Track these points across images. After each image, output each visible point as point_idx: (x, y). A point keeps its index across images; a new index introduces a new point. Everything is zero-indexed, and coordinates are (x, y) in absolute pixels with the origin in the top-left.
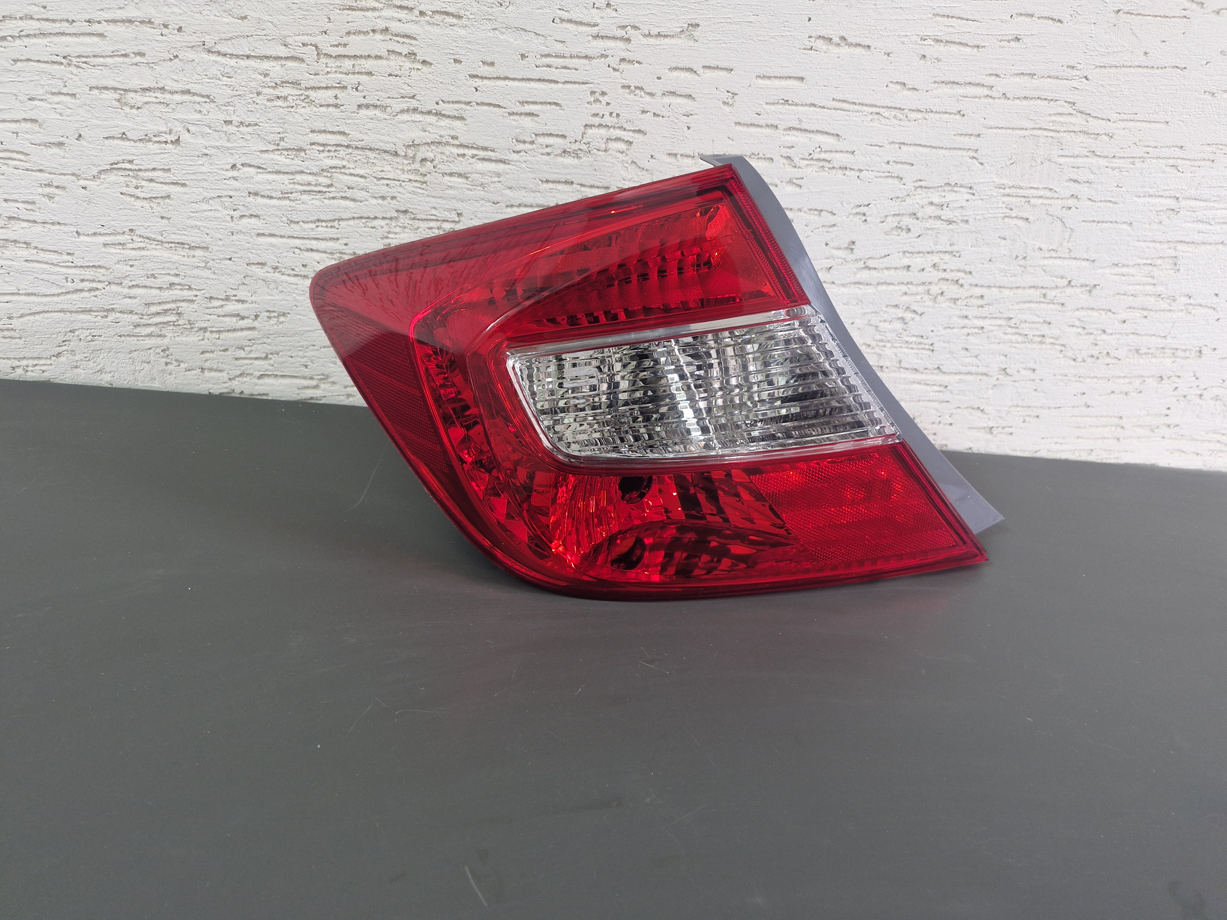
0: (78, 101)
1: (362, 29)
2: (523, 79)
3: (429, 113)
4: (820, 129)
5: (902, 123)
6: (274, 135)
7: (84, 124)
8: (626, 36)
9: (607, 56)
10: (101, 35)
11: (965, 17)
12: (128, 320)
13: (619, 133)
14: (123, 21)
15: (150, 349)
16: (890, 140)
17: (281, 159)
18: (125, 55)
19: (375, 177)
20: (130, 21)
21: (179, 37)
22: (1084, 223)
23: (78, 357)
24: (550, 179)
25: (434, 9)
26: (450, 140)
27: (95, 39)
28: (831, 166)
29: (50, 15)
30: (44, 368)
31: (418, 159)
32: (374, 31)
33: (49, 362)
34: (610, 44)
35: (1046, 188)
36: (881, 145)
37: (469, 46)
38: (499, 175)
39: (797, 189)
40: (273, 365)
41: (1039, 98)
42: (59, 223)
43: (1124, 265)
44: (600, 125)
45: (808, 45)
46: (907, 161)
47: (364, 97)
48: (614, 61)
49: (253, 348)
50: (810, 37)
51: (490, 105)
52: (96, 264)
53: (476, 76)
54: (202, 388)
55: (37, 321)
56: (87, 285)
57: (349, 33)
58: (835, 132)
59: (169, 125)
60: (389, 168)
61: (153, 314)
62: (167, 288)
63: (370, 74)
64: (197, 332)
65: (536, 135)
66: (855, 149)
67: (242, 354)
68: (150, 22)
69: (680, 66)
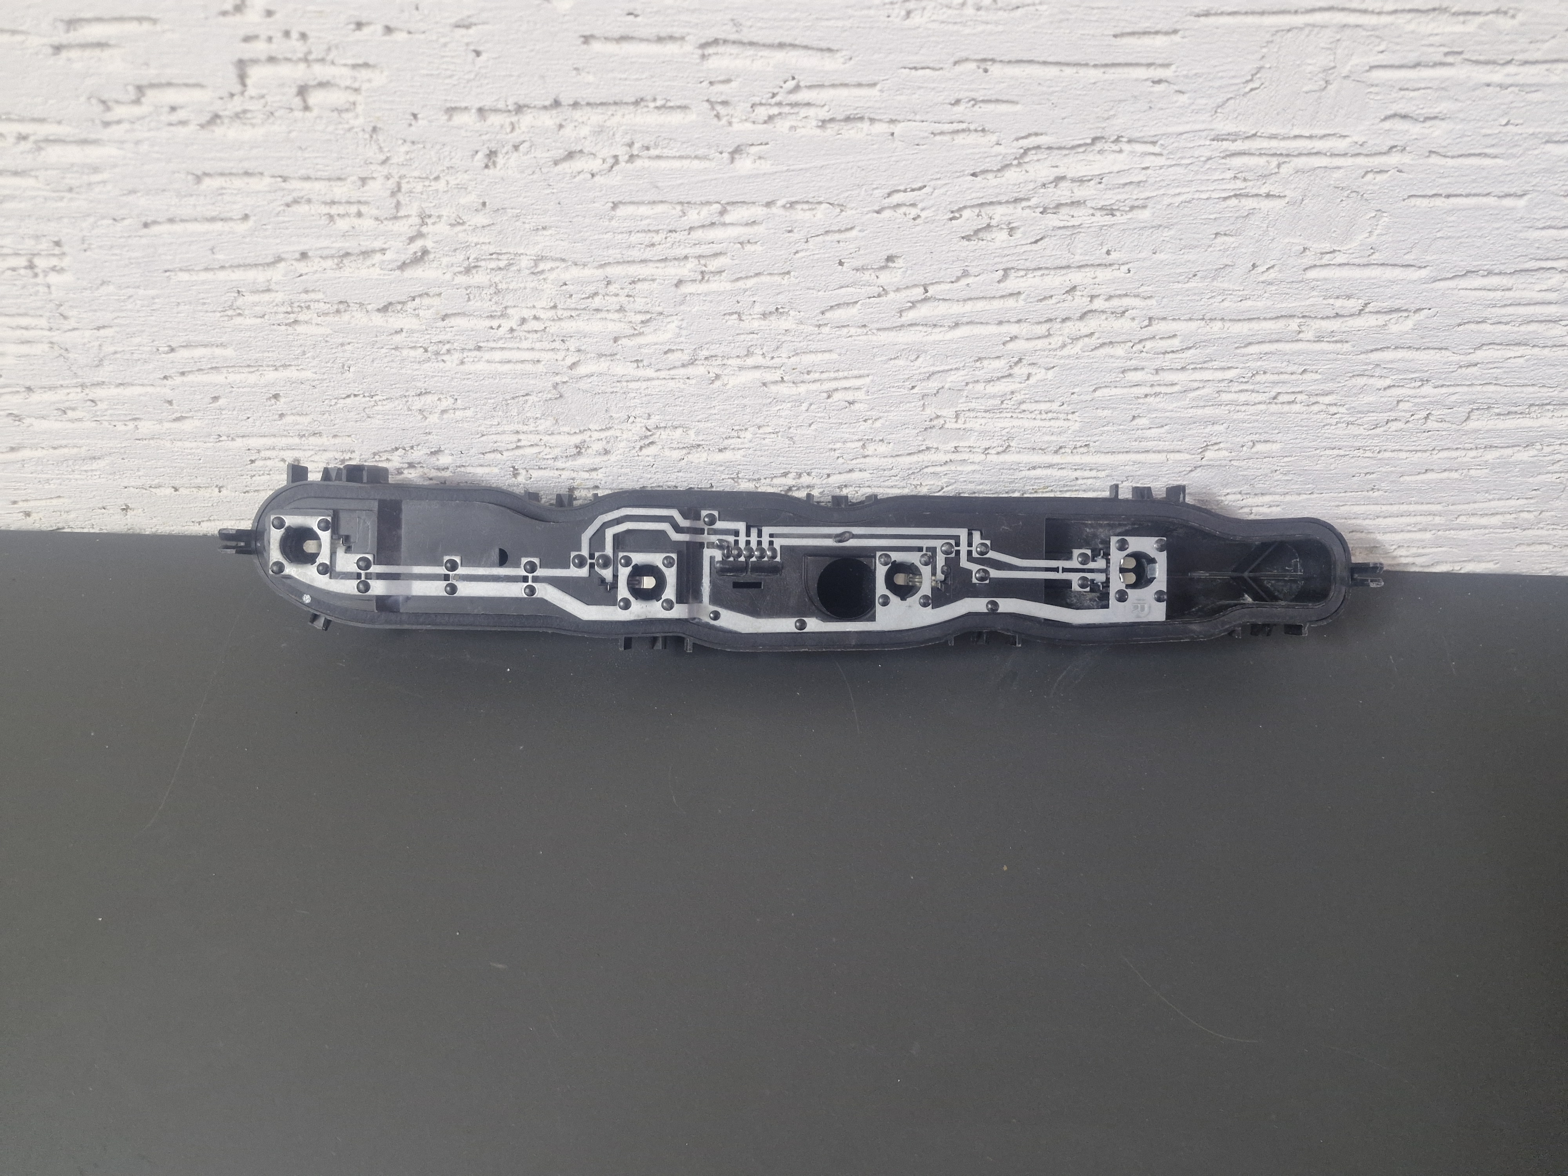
4: (788, 40)
22: (1413, 201)
28: (828, 116)
35: (1334, 135)
36: (938, 66)
43: (1490, 273)
46: (1005, 98)
58: (824, 45)
66: (876, 78)
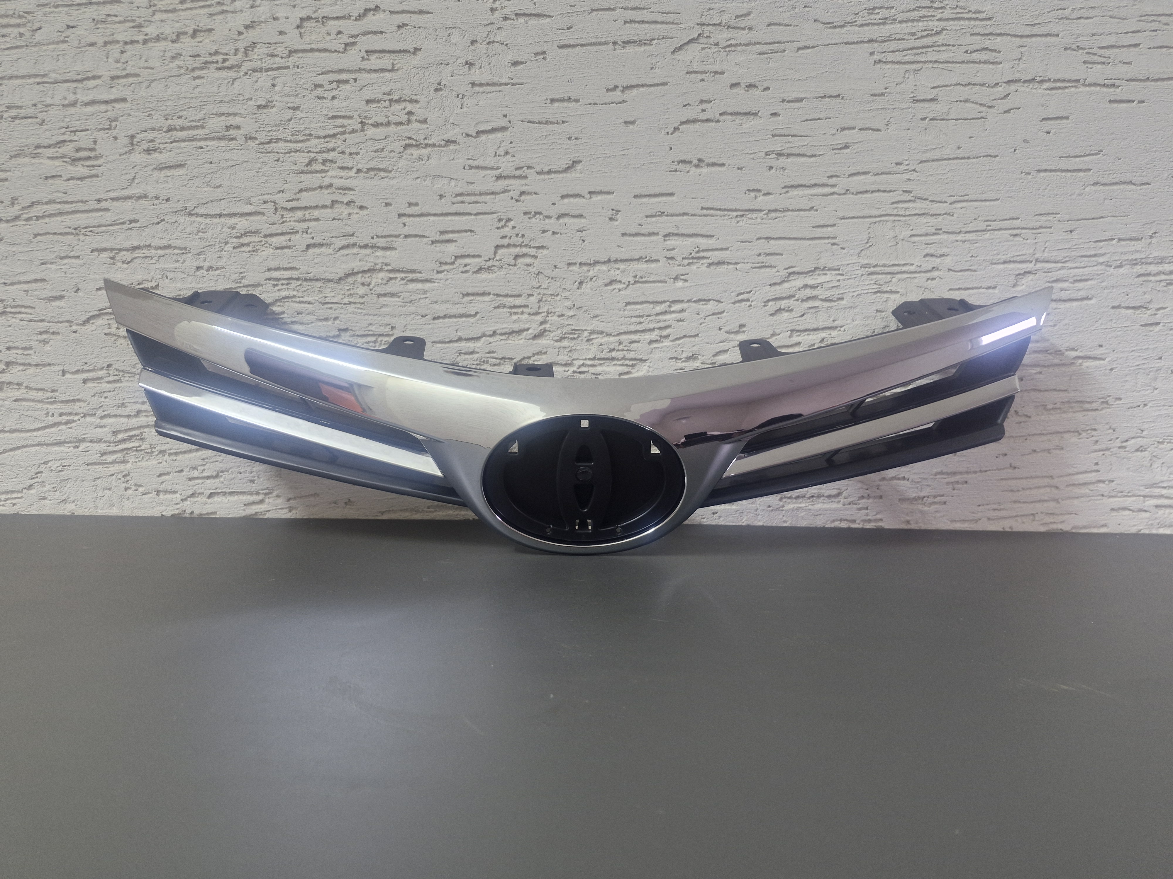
0: (81, 261)
1: (311, 186)
2: (442, 215)
3: (366, 246)
5: (764, 221)
6: (237, 275)
7: (83, 279)
8: (524, 174)
9: (510, 191)
10: (107, 210)
11: (798, 134)
12: (97, 448)
13: (525, 250)
14: (125, 198)
15: (112, 475)
16: (758, 236)
18: (123, 223)
19: (320, 302)
20: (130, 197)
21: (167, 205)
23: (45, 489)
24: (470, 292)
25: (369, 166)
26: (384, 267)
27: (101, 213)
29: (70, 199)
30: (14, 501)
31: (356, 283)
32: (321, 187)
33: (20, 495)
34: (512, 181)
37: (397, 192)
38: (425, 292)
39: (686, 284)
40: (223, 483)
41: (878, 191)
42: (49, 365)
44: (509, 246)
45: (674, 167)
47: (313, 238)
48: (515, 194)
49: (206, 467)
50: (673, 162)
51: (416, 236)
52: (75, 398)
53: (404, 215)
54: (155, 512)
55: (16, 455)
56: (65, 418)
57: (301, 191)
59: (152, 273)
60: (333, 294)
61: (119, 441)
62: (135, 415)
63: (317, 220)
64: (156, 456)
65: (456, 257)
67: (196, 474)
68: (146, 196)
69: (570, 193)
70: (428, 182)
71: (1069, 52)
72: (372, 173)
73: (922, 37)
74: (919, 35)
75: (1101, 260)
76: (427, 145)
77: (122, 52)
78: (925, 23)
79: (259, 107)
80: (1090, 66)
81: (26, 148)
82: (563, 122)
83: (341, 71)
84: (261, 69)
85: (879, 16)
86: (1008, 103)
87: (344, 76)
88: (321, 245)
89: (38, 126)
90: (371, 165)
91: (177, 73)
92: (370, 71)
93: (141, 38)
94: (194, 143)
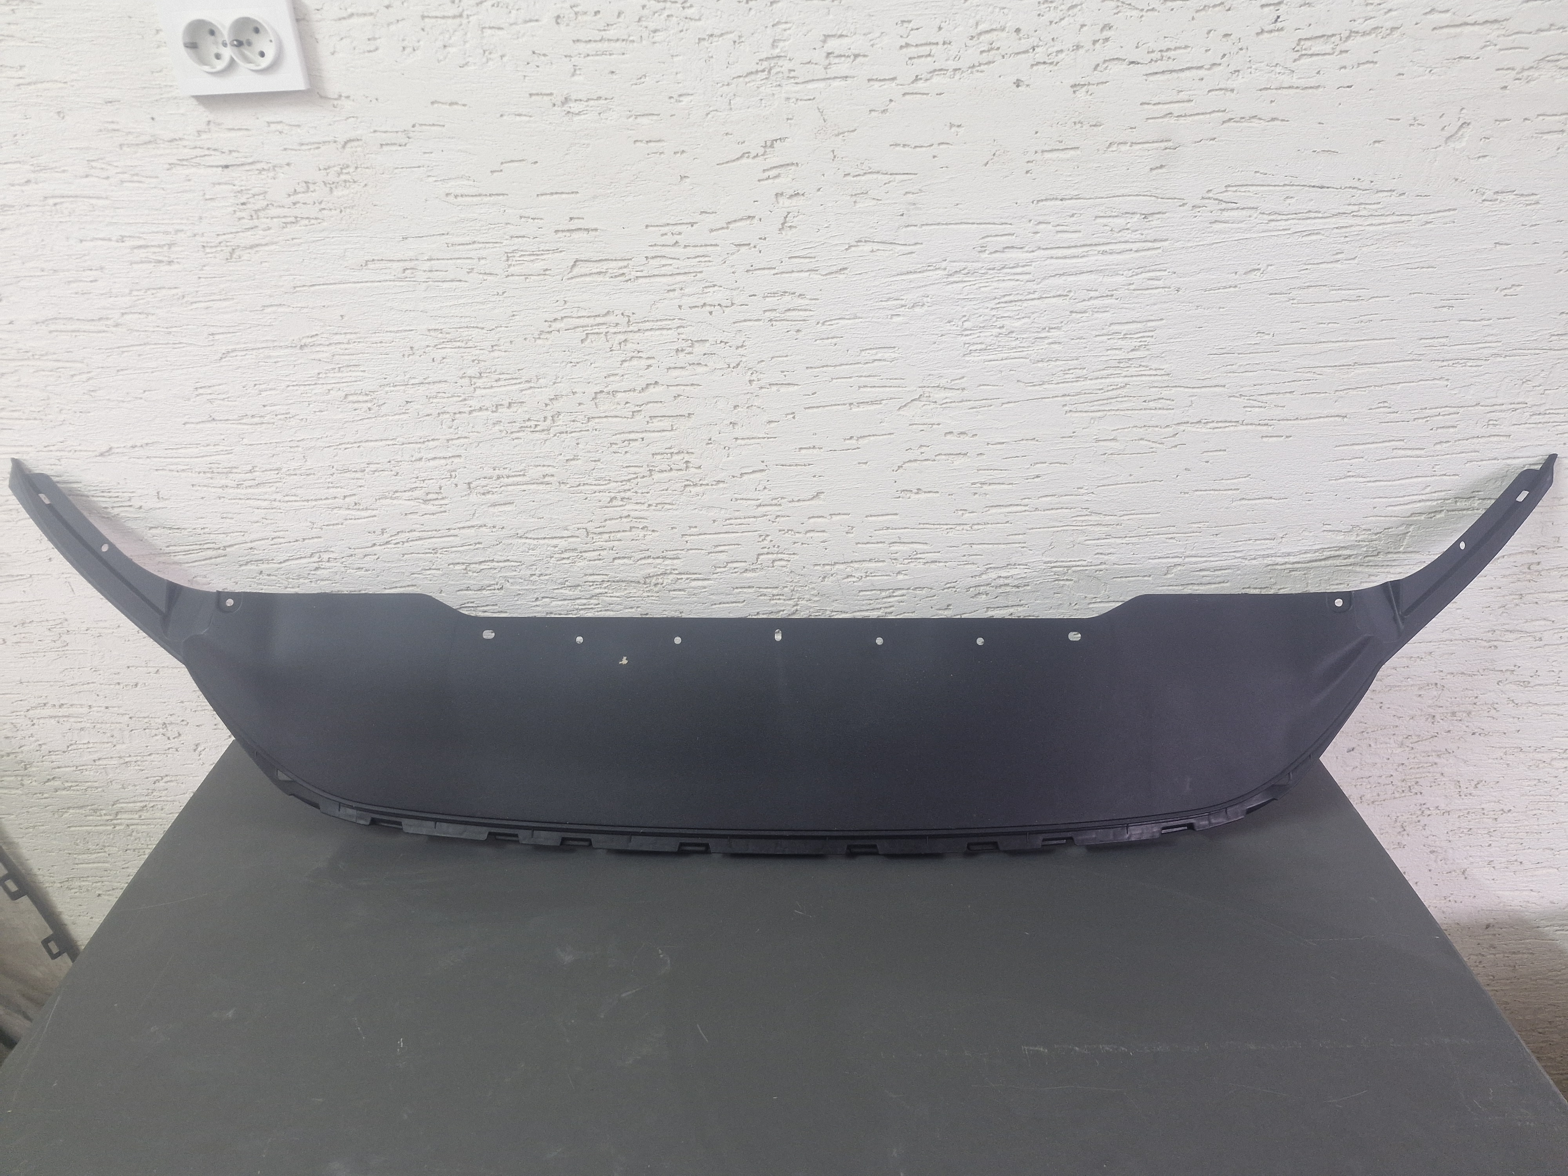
1: (613, 517)
2: (715, 533)
5: (969, 532)
8: (778, 503)
9: (767, 515)
10: (457, 535)
13: (782, 557)
14: (469, 527)
16: (963, 543)
17: (567, 592)
20: (473, 527)
21: (503, 532)
27: (452, 538)
31: (652, 584)
34: (768, 508)
37: (680, 519)
38: (705, 588)
41: (1062, 508)
44: (768, 553)
45: (898, 495)
47: (617, 553)
48: (772, 518)
53: (686, 535)
57: (606, 520)
63: (620, 540)
65: (727, 563)
68: (485, 526)
69: (815, 515)
70: (704, 512)
71: (1232, 399)
72: (660, 507)
73: (1108, 391)
74: (1106, 389)
75: (1238, 555)
76: (701, 485)
77: (453, 420)
78: (1112, 380)
79: (567, 460)
80: (1249, 409)
81: (387, 494)
82: (809, 465)
83: (630, 432)
84: (567, 432)
85: (1073, 376)
86: (1176, 440)
87: (632, 436)
88: (624, 558)
89: (394, 477)
90: (659, 500)
91: (498, 436)
92: (654, 431)
93: (467, 409)
94: (518, 487)
